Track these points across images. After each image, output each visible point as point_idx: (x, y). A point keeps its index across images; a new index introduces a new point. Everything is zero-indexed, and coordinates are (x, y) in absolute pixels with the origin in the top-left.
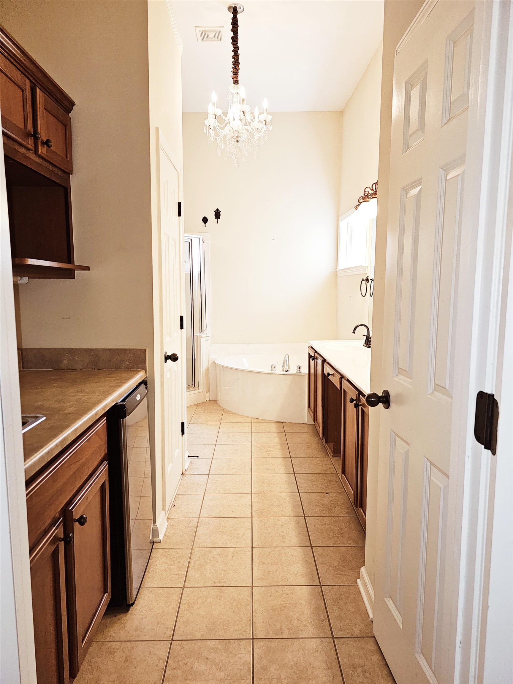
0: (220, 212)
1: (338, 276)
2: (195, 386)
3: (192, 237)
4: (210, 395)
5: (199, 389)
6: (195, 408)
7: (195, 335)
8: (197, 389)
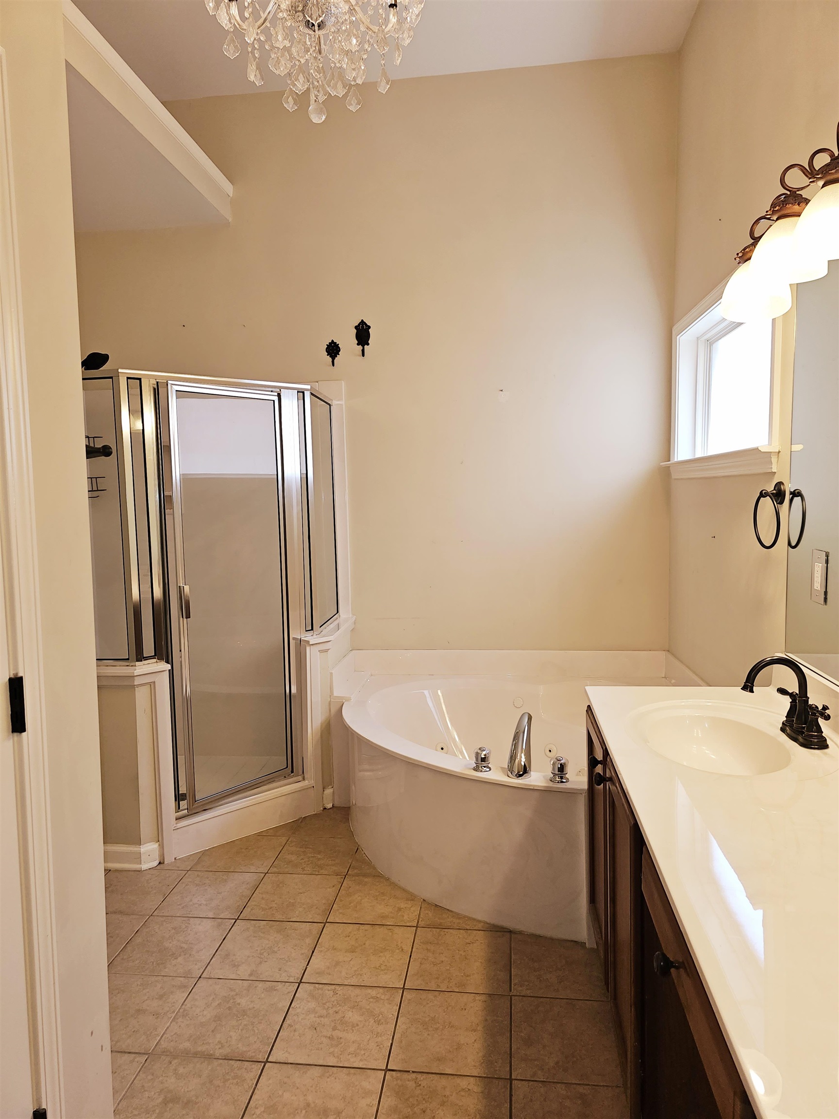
0: (369, 327)
1: (673, 477)
2: (292, 772)
3: (280, 388)
4: (333, 792)
5: (304, 779)
6: (283, 840)
7: (294, 639)
8: (300, 778)
